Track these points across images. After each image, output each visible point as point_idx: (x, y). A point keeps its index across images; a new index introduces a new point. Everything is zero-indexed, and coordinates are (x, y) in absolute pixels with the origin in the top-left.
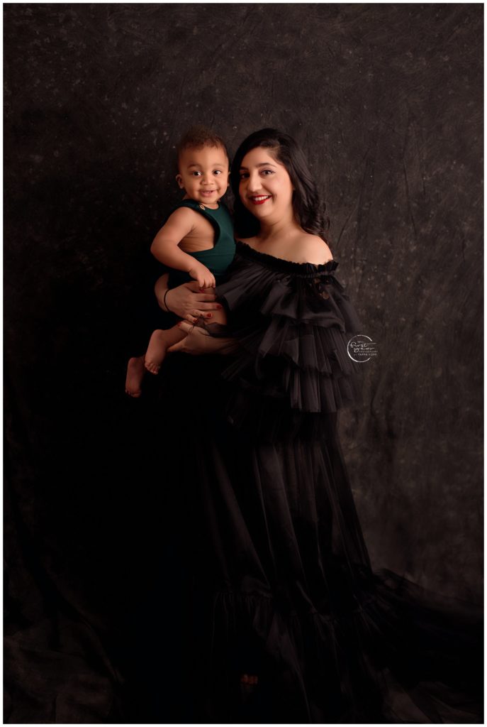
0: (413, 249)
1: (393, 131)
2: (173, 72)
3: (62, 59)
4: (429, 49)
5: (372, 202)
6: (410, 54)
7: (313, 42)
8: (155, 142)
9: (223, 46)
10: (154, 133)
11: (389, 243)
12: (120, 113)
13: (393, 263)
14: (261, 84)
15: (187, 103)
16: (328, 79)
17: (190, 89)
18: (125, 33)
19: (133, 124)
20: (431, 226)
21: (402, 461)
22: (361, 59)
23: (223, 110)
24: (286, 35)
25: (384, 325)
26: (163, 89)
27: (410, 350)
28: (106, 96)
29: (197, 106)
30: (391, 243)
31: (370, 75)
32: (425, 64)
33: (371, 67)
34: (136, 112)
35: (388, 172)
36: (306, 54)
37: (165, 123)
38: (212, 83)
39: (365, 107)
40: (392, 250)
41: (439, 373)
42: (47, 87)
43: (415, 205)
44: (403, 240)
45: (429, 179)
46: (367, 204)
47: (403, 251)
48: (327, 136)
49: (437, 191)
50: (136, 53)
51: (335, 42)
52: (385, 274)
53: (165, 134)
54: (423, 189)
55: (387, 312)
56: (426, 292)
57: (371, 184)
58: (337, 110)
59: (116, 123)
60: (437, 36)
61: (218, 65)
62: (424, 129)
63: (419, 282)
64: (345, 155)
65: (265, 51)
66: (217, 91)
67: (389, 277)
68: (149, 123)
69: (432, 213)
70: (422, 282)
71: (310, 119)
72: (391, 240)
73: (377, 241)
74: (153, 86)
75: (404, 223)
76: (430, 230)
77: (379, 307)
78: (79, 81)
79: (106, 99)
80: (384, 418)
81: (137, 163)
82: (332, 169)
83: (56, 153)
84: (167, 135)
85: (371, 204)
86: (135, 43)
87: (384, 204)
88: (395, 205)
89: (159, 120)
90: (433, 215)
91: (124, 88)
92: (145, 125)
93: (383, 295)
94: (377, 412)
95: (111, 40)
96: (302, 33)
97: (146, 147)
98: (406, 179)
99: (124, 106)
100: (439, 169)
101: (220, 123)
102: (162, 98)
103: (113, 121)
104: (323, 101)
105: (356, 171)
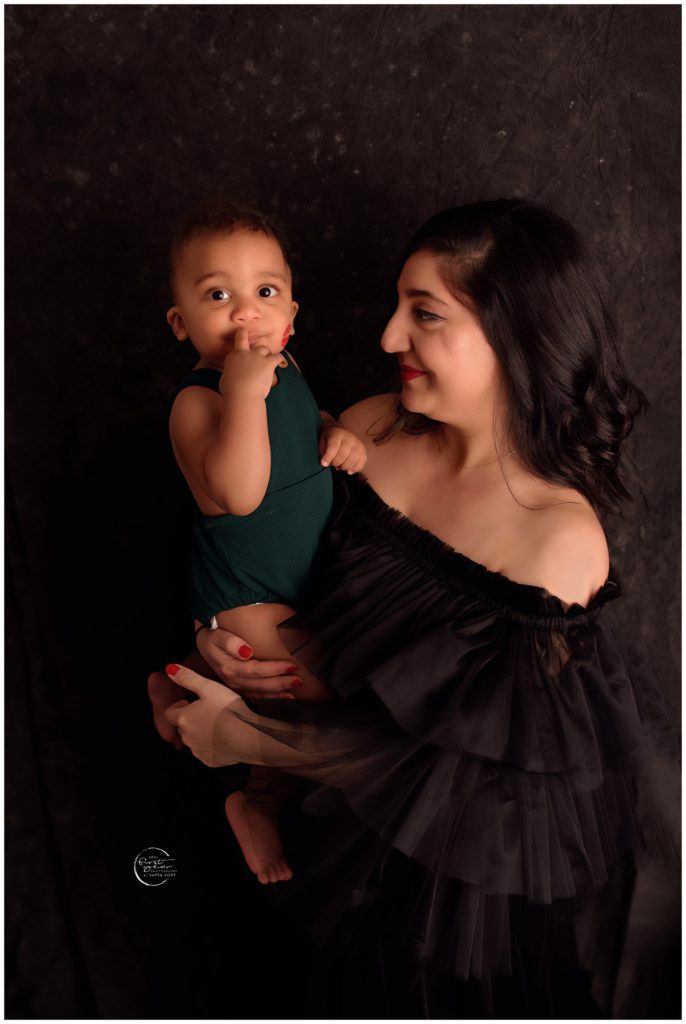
8: (315, 156)
10: (314, 135)
12: (241, 86)
15: (392, 67)
19: (269, 111)
26: (338, 30)
29: (415, 73)
34: (275, 81)
37: (338, 115)
53: (338, 139)
59: (232, 108)
68: (303, 112)
83: (114, 168)
84: (341, 143)
89: (326, 105)
92: (295, 116)
99: (250, 67)
101: (465, 119)
102: (335, 51)
103: (227, 103)
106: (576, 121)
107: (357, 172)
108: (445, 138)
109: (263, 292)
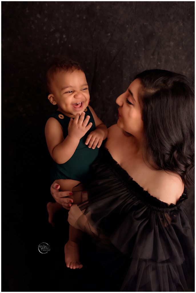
8: (58, 41)
10: (57, 35)
12: (36, 21)
15: (78, 16)
19: (45, 28)
23: (101, 21)
28: (27, 9)
29: (84, 18)
34: (46, 20)
37: (64, 29)
48: (172, 43)
53: (64, 36)
58: (182, 25)
64: (184, 58)
68: (54, 29)
71: (161, 30)
79: (27, 11)
81: (48, 55)
82: (173, 67)
89: (60, 27)
92: (52, 30)
97: (52, 44)
99: (38, 16)
101: (99, 31)
102: (62, 11)
103: (33, 26)
104: (172, 17)
105: (190, 69)
106: (129, 31)
107: (70, 46)
108: (94, 36)
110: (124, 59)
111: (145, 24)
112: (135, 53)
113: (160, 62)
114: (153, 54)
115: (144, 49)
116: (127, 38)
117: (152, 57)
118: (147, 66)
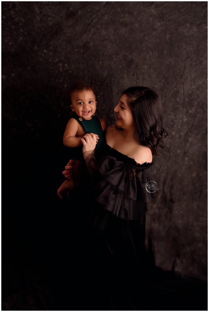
0: (185, 120)
1: (178, 64)
2: (69, 34)
3: (13, 27)
4: (198, 23)
5: (167, 98)
6: (189, 25)
7: (140, 19)
8: (61, 69)
9: (94, 21)
10: (60, 65)
11: (174, 117)
12: (43, 55)
13: (175, 126)
14: (114, 40)
16: (147, 38)
17: (78, 43)
18: (44, 14)
19: (50, 60)
20: (194, 109)
21: (176, 212)
22: (164, 27)
23: (94, 53)
24: (126, 15)
25: (170, 154)
26: (64, 43)
27: (181, 165)
28: (36, 46)
29: (82, 51)
30: (175, 117)
31: (168, 36)
32: (196, 30)
33: (168, 32)
34: (51, 54)
35: (175, 84)
36: (136, 25)
37: (66, 60)
38: (89, 40)
39: (165, 52)
40: (175, 121)
41: (194, 175)
42: (6, 41)
43: (187, 99)
44: (181, 116)
45: (194, 87)
46: (164, 99)
47: (181, 121)
48: (146, 67)
49: (198, 93)
50: (50, 24)
51: (151, 19)
52: (171, 131)
53: (66, 65)
54: (191, 92)
55: (172, 148)
56: (190, 139)
57: (167, 90)
58: (151, 54)
59: (41, 60)
60: (202, 15)
61: (92, 31)
62: (193, 63)
63: (187, 135)
64: (154, 76)
65: (116, 23)
66: (91, 44)
67: (173, 133)
68: (58, 60)
69: (195, 103)
70: (188, 134)
71: (138, 58)
72: (175, 116)
73: (168, 116)
74: (59, 41)
75: (182, 108)
76: (194, 111)
77: (168, 146)
78: (22, 38)
79: (36, 48)
80: (169, 194)
81: (53, 80)
83: (13, 75)
84: (67, 66)
85: (166, 99)
86: (49, 19)
87: (172, 99)
88: (178, 100)
89: (63, 58)
90: (195, 104)
91: (45, 42)
92: (56, 61)
93: (170, 141)
94: (166, 192)
95: (37, 17)
96: (134, 14)
97: (57, 72)
98: (183, 87)
99: (45, 51)
100: (200, 82)
101: (93, 60)
102: (64, 47)
103: (40, 59)
104: (144, 49)
105: (159, 84)
106: (115, 59)
107: (71, 72)
108: (89, 64)
109: (90, 102)
110: (113, 79)
111: (126, 54)
112: (121, 75)
113: (138, 80)
114: (133, 75)
115: (126, 72)
116: (114, 64)
117: (133, 77)
118: (129, 83)
